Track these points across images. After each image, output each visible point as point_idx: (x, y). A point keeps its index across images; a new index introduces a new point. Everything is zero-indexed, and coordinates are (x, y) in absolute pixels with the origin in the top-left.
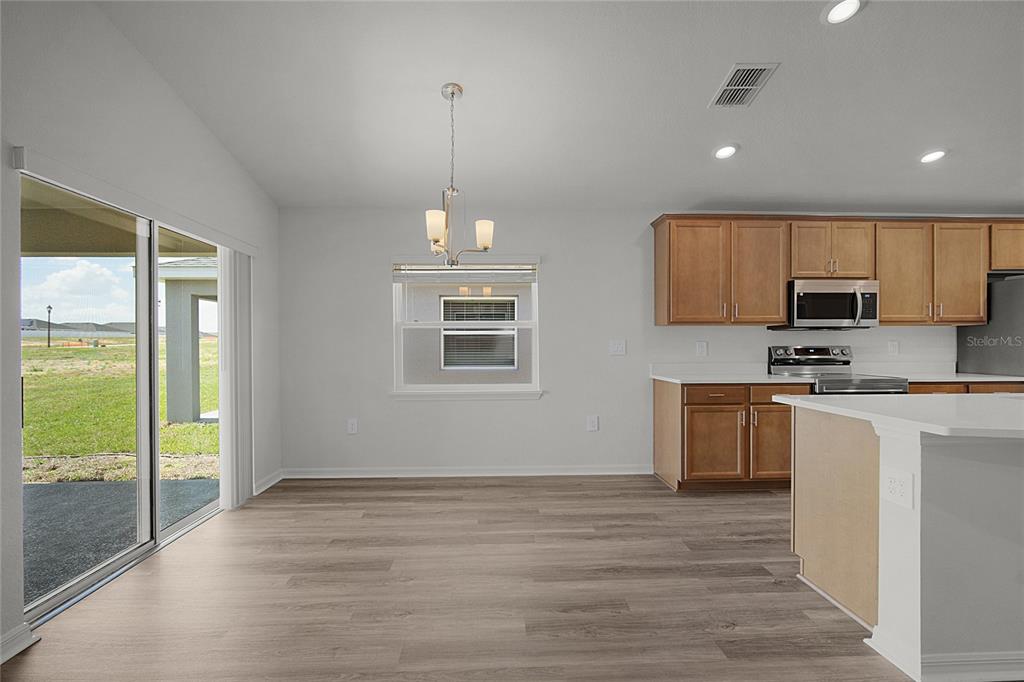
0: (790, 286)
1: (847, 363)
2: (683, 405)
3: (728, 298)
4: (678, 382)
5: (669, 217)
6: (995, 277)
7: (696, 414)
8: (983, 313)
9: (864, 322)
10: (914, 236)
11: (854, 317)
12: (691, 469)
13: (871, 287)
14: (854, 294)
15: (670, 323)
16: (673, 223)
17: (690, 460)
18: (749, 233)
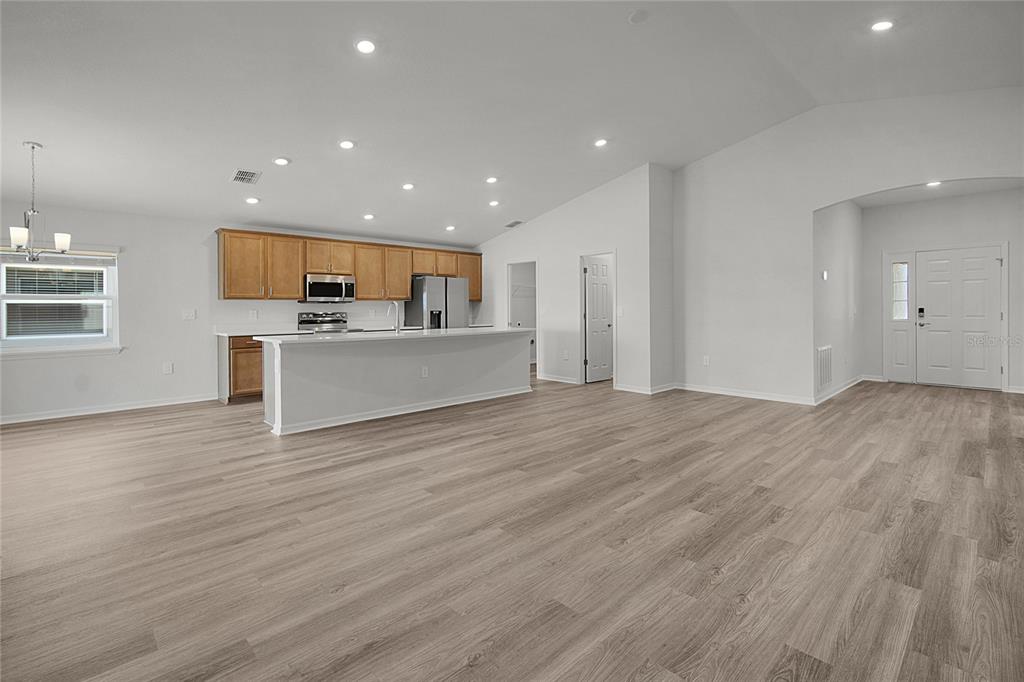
0: (305, 278)
1: (345, 322)
2: (230, 349)
3: (265, 283)
4: (226, 335)
5: (223, 230)
6: (414, 276)
7: (239, 355)
8: (409, 295)
9: (347, 299)
10: (376, 253)
11: (341, 296)
12: (236, 388)
13: (351, 280)
14: (341, 284)
15: (225, 298)
16: (227, 235)
17: (235, 383)
18: (280, 244)
